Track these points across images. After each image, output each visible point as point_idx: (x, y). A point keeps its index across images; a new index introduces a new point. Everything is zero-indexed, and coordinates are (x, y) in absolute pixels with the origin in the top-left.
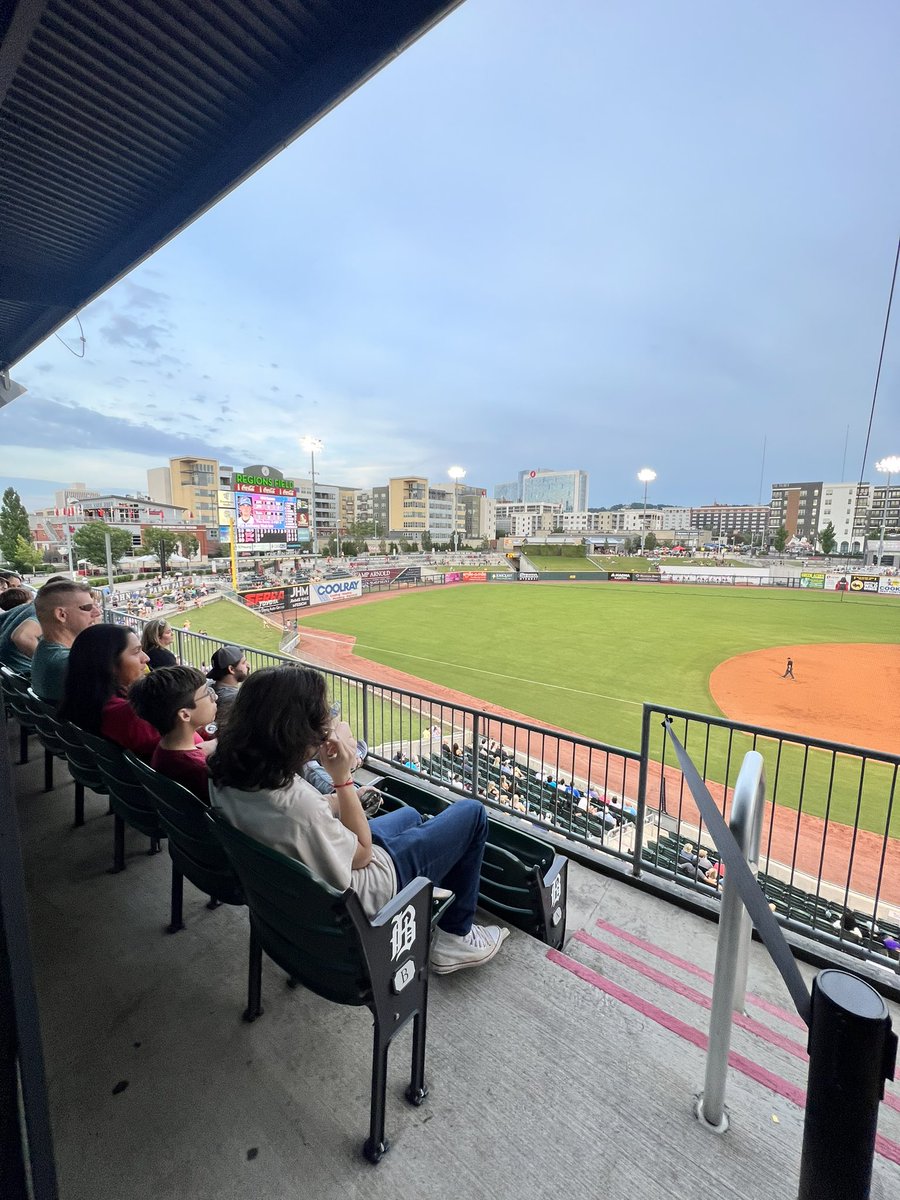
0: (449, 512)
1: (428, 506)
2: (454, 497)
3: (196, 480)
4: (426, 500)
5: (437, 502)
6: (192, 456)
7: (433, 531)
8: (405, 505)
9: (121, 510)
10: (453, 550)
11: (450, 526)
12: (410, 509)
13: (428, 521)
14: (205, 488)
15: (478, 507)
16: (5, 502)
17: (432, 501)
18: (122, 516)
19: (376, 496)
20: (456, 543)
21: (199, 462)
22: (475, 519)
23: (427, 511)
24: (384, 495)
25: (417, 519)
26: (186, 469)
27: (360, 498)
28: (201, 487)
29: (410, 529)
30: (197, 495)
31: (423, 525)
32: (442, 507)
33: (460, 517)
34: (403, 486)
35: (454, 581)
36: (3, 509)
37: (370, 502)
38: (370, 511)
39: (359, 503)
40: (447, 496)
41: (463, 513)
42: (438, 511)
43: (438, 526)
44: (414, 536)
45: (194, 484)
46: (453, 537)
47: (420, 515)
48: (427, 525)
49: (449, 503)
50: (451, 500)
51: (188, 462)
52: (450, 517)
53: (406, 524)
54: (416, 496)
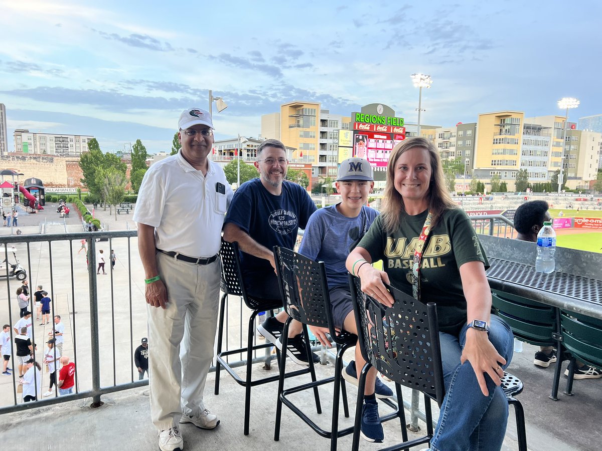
0: (545, 149)
1: (520, 142)
2: (552, 132)
3: (301, 123)
4: (520, 135)
5: (533, 138)
6: (299, 101)
7: (530, 170)
8: (495, 142)
9: (248, 150)
10: (557, 190)
11: (544, 164)
12: (501, 147)
13: (519, 159)
14: (307, 130)
15: (578, 144)
16: (174, 144)
17: (527, 137)
18: (248, 155)
19: (461, 133)
20: (560, 183)
21: (305, 107)
22: (574, 156)
23: (520, 148)
24: (469, 132)
25: (508, 157)
26: (294, 113)
27: (441, 136)
28: (305, 129)
29: (499, 167)
30: (301, 136)
31: (514, 163)
32: (537, 143)
33: (557, 154)
34: (494, 121)
35: (564, 227)
36: (173, 149)
37: (453, 140)
38: (452, 149)
39: (441, 140)
40: (544, 131)
41: (561, 150)
42: (532, 148)
43: (531, 164)
44: (503, 174)
45: (299, 126)
46: (556, 177)
47: (512, 152)
48: (519, 164)
49: (546, 139)
50: (549, 135)
51: (296, 107)
52: (546, 154)
53: (494, 163)
54: (508, 131)
